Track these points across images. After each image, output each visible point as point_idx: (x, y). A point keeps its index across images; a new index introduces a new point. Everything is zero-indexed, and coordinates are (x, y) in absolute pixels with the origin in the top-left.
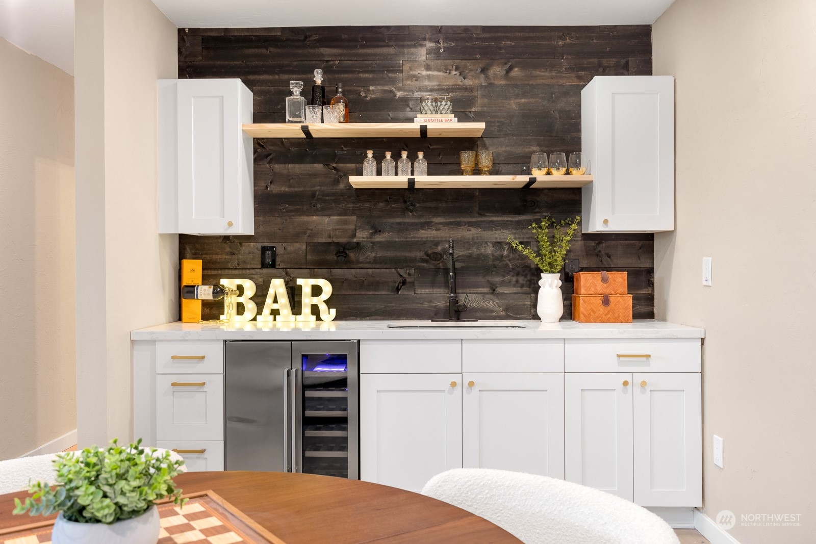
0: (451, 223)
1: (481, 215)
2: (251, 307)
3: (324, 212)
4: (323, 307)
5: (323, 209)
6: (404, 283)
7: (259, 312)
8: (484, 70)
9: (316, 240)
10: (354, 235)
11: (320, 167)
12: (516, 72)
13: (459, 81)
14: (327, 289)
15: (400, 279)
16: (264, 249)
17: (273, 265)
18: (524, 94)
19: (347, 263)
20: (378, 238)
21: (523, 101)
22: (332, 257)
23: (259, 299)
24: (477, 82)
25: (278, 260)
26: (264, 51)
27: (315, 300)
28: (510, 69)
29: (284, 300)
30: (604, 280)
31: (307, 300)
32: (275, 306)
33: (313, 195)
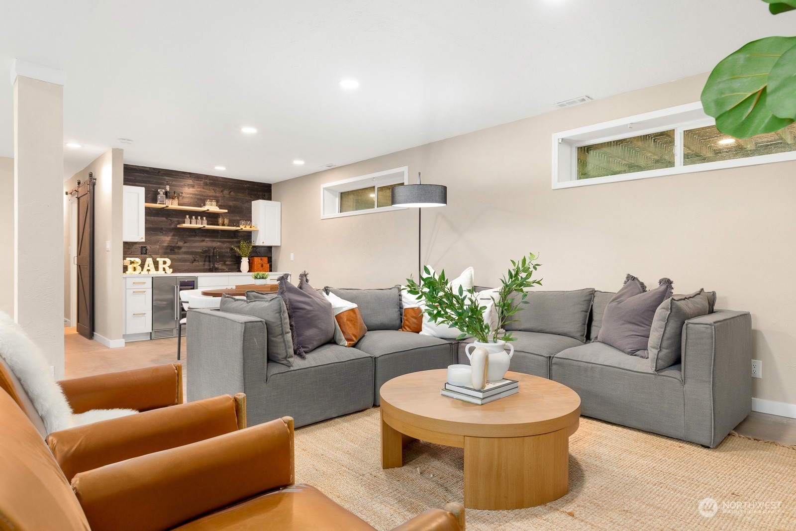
0: (211, 241)
1: (221, 239)
2: (139, 268)
3: (166, 235)
4: (167, 268)
5: (165, 234)
6: (195, 260)
7: (142, 270)
8: (222, 191)
9: (162, 245)
10: (177, 244)
11: (164, 219)
12: (232, 193)
13: (214, 194)
14: (169, 262)
15: (193, 259)
16: (142, 248)
17: (146, 254)
18: (235, 201)
19: (175, 253)
20: (186, 245)
21: (234, 203)
22: (169, 251)
23: (142, 266)
24: (220, 195)
25: (148, 251)
26: (142, 175)
27: (164, 266)
28: (230, 192)
29: (152, 267)
30: (261, 260)
31: (161, 266)
32: (149, 268)
33: (162, 229)
